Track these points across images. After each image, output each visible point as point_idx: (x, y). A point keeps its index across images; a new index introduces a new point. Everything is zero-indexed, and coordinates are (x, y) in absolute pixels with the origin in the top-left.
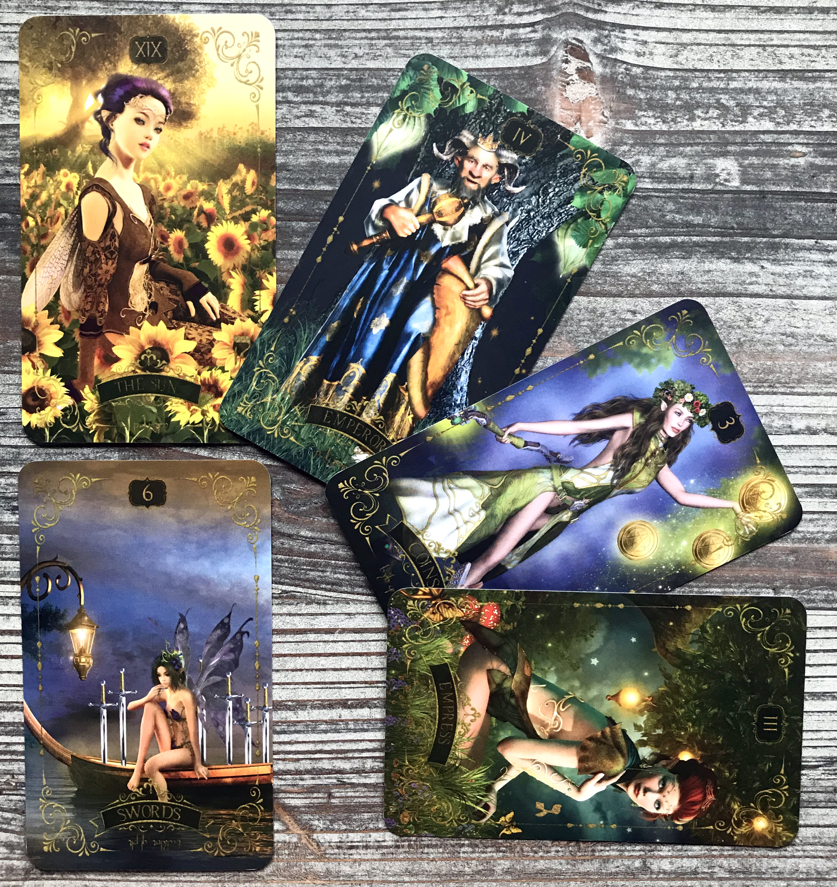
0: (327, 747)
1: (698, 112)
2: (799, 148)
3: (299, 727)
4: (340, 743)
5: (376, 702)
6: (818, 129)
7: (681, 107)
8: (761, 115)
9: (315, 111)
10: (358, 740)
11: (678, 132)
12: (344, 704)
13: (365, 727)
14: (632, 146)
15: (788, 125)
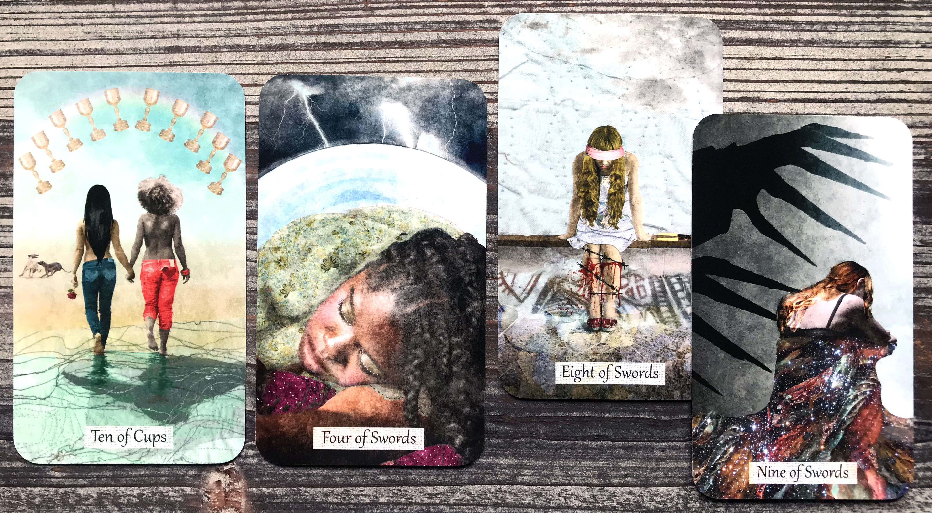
0: (415, 10)
1: (135, 500)
2: (57, 474)
3: (436, 26)
4: (404, 14)
5: (377, 46)
6: (43, 489)
7: (149, 504)
8: (87, 499)
9: (429, 498)
10: (391, 16)
11: (150, 485)
12: (401, 45)
13: (384, 27)
14: (186, 475)
15: (66, 492)
